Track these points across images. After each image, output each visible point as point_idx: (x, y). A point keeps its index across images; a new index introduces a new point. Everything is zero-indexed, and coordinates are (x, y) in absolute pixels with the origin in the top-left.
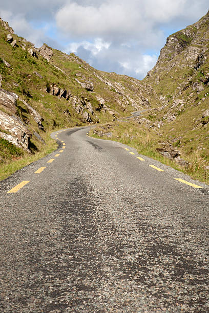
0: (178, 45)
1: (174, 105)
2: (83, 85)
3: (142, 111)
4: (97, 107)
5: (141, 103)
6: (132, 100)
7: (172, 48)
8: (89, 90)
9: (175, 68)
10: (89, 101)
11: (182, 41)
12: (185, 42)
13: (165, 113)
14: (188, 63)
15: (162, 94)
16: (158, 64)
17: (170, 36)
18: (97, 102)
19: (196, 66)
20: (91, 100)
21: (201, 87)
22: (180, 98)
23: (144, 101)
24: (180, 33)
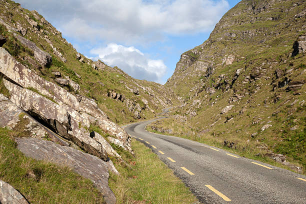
0: (189, 60)
1: (194, 104)
2: (132, 90)
3: (168, 108)
4: (143, 107)
5: (166, 102)
6: (160, 100)
7: (185, 63)
8: (136, 94)
9: (188, 76)
10: (137, 102)
11: (192, 57)
12: (194, 58)
13: (187, 110)
14: (197, 73)
15: (179, 95)
16: (175, 73)
17: (184, 54)
18: (143, 103)
19: (206, 75)
20: (139, 101)
21: (213, 91)
22: (197, 99)
23: (168, 100)
24: (190, 52)
